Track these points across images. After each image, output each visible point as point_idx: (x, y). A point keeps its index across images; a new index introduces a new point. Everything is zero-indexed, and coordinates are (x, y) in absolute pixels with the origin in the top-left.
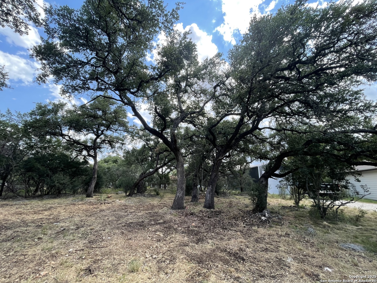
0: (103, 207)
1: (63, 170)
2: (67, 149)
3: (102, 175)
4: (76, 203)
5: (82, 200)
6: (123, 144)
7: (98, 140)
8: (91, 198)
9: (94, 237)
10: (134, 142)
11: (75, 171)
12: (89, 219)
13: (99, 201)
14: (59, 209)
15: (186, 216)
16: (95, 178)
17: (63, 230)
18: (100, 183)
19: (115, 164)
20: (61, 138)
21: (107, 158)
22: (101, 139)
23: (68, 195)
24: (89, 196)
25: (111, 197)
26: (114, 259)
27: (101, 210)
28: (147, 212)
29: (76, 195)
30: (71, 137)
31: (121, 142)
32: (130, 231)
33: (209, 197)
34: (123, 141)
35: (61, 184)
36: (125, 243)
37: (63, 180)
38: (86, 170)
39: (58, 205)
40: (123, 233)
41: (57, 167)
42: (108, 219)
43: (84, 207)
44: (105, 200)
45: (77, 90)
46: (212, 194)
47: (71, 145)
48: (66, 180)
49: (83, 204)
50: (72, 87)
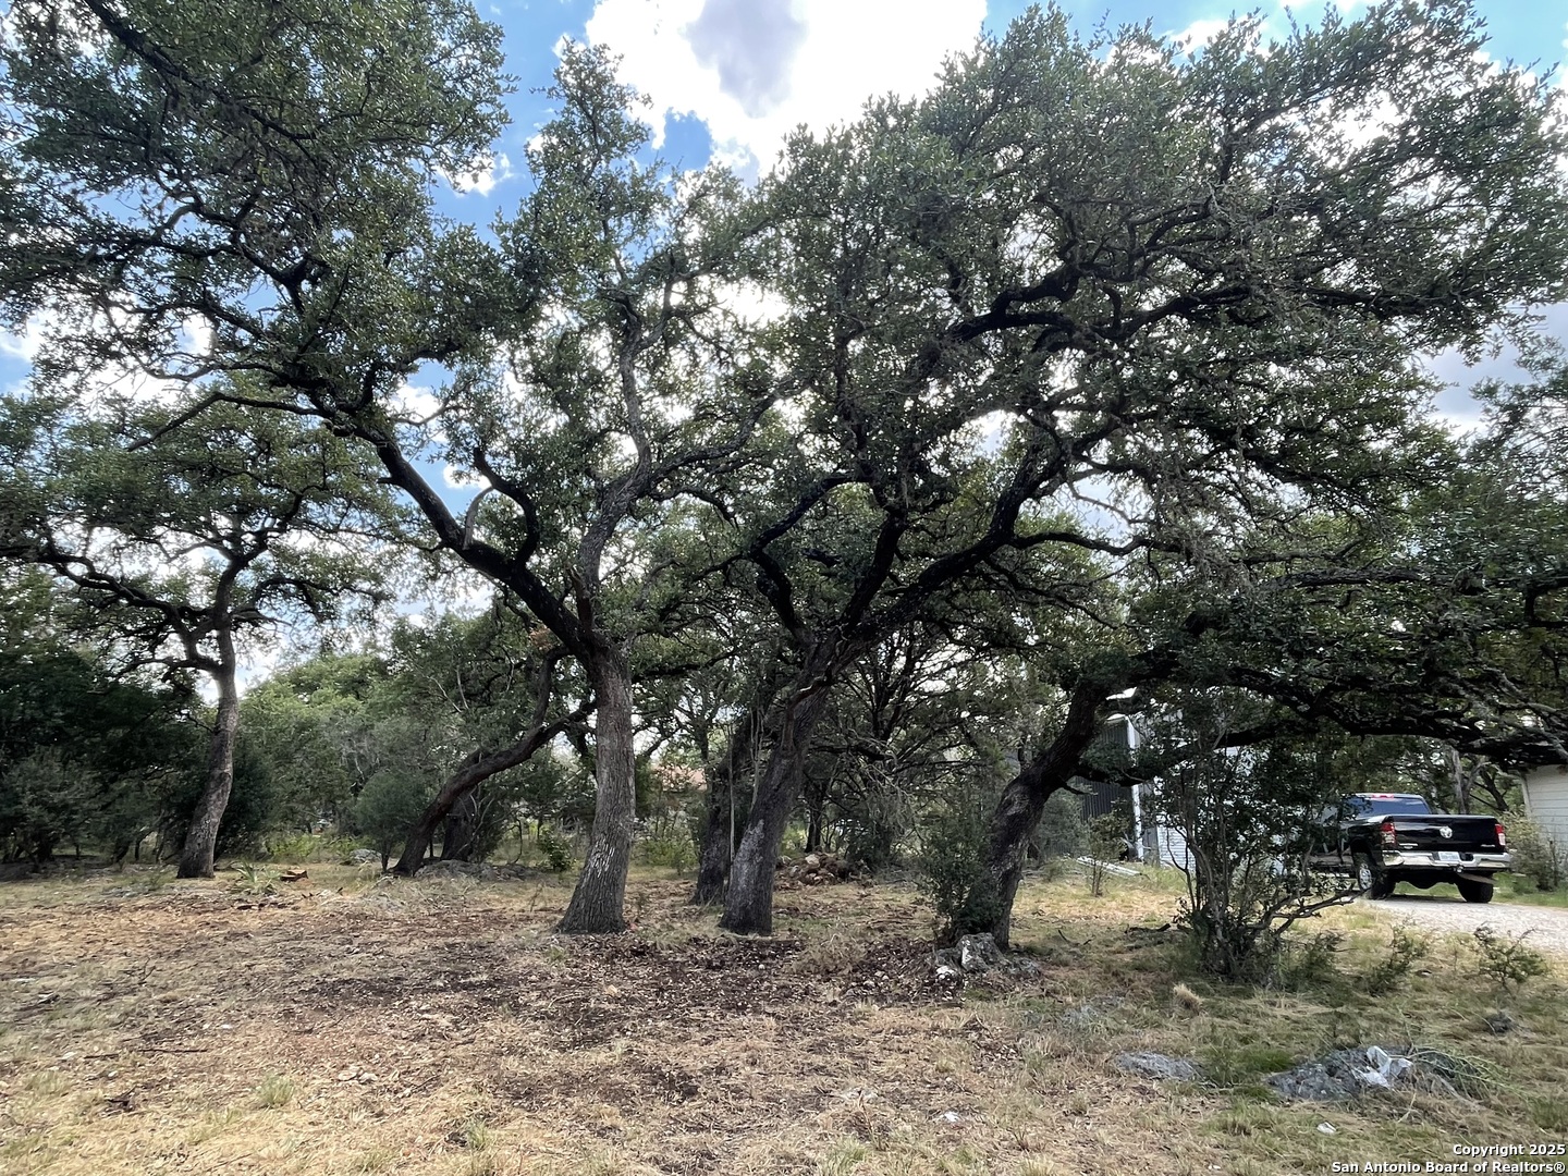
0: (251, 921)
1: (59, 736)
2: (82, 624)
3: (268, 762)
4: (121, 901)
5: (154, 888)
6: (378, 598)
7: (246, 578)
8: (199, 882)
9: (167, 1024)
10: (439, 583)
11: (125, 742)
12: (166, 965)
13: (236, 896)
14: (38, 927)
15: (610, 960)
16: (222, 777)
17: (48, 1002)
18: (254, 804)
19: (351, 698)
20: (47, 570)
21: (310, 664)
22: (259, 568)
23: (88, 866)
24: (191, 870)
25: (304, 875)
26: (223, 1081)
27: (236, 934)
28: (440, 942)
29: (130, 868)
30: (99, 566)
31: (366, 586)
32: (323, 1009)
33: (749, 875)
34: (377, 579)
35: (51, 809)
36: (281, 1040)
37: (60, 790)
38: (182, 737)
39: (37, 911)
40: (289, 1013)
41: (33, 719)
42: (249, 967)
43: (159, 920)
44: (269, 891)
45: (117, 356)
46: (761, 865)
47: (102, 607)
48: (77, 786)
49: (153, 907)
50: (89, 347)
